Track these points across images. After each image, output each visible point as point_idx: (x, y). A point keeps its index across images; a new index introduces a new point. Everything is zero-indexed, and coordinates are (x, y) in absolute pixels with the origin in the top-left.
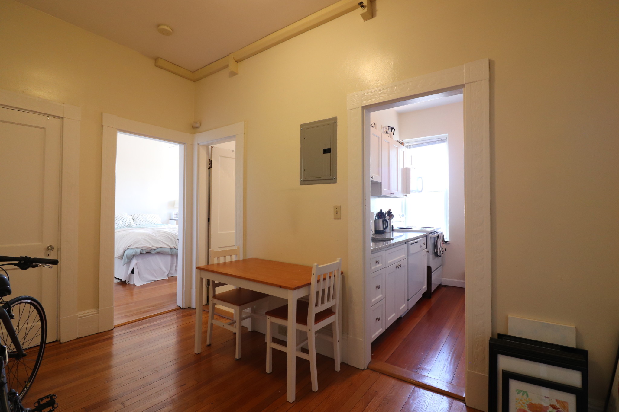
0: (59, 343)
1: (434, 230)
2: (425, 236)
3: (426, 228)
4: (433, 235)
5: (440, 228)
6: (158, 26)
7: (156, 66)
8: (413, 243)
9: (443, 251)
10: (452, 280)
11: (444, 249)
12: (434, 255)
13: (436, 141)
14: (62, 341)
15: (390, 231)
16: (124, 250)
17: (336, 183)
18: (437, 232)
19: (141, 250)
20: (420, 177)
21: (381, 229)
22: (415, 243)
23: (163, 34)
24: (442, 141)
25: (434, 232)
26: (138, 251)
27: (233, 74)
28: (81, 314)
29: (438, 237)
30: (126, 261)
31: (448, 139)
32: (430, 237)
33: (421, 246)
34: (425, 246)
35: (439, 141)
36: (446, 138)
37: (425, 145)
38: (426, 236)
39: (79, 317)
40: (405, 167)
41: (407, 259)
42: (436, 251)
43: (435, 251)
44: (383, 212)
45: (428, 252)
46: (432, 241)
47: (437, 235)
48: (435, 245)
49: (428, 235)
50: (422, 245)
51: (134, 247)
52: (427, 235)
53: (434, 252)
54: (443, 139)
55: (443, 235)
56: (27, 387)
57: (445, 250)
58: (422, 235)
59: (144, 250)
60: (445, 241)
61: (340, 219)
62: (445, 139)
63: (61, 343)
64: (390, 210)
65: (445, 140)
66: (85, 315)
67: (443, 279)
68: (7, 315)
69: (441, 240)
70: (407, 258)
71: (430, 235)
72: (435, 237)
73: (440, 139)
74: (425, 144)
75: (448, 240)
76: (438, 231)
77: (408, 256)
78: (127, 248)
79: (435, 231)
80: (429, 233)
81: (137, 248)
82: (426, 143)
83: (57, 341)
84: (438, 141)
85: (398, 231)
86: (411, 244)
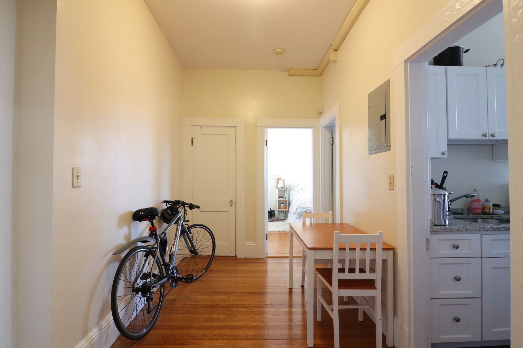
0: (236, 257)
6: (274, 50)
7: (290, 75)
14: (237, 257)
16: (296, 208)
17: (390, 150)
19: (306, 209)
23: (279, 55)
26: (304, 210)
27: (335, 62)
28: (248, 243)
30: (298, 216)
39: (246, 245)
51: (302, 207)
56: (203, 272)
59: (309, 210)
61: (393, 189)
63: (237, 258)
66: (249, 244)
68: (187, 231)
78: (298, 208)
81: (303, 208)
83: (235, 256)
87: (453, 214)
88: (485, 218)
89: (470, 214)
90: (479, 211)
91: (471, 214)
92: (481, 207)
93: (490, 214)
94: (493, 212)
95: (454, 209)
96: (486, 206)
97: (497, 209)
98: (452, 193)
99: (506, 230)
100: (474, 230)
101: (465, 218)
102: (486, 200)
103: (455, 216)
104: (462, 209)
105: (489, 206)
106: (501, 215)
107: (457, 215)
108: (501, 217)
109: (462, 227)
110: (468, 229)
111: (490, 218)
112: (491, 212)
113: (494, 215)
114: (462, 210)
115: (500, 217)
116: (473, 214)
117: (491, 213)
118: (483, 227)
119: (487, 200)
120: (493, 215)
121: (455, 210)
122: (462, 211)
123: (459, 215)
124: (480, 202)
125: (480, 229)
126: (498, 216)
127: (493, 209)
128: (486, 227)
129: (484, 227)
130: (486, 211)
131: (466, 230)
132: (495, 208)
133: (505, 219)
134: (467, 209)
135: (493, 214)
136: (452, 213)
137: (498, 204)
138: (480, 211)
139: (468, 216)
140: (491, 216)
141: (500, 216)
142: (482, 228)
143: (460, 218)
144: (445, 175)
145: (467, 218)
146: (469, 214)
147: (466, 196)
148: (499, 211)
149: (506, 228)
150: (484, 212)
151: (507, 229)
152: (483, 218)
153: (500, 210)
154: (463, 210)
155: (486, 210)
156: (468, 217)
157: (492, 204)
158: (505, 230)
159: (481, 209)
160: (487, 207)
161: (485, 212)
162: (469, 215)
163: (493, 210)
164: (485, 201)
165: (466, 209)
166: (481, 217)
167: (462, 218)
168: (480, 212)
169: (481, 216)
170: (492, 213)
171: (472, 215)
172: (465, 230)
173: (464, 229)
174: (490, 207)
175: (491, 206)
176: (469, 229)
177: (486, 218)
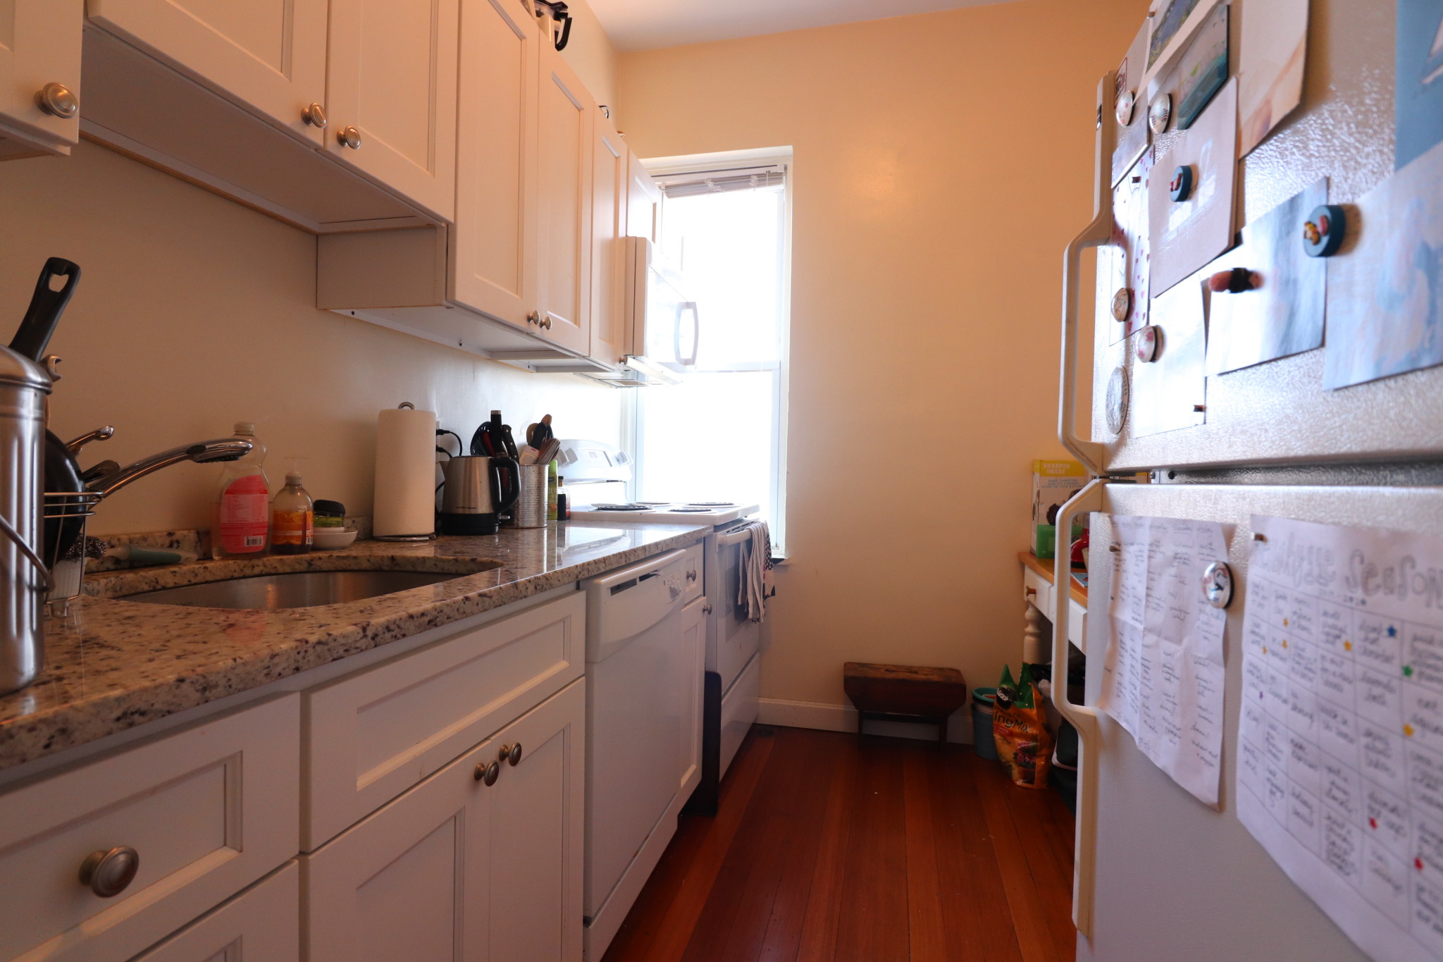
1: (735, 514)
2: (698, 541)
3: (704, 508)
4: (730, 536)
5: (755, 509)
8: (630, 584)
9: (768, 596)
10: (793, 703)
11: (768, 592)
12: (732, 615)
13: (749, 177)
15: (540, 519)
18: (748, 524)
20: (689, 305)
21: (482, 505)
22: (643, 578)
24: (767, 175)
25: (734, 523)
29: (749, 542)
31: (790, 170)
32: (720, 546)
33: (674, 593)
34: (696, 585)
35: (759, 175)
36: (786, 168)
37: (711, 191)
38: (701, 540)
40: (622, 234)
41: (584, 678)
42: (740, 603)
43: (737, 601)
44: (504, 422)
45: (710, 612)
46: (728, 561)
47: (748, 537)
48: (738, 580)
49: (710, 536)
50: (679, 582)
52: (705, 533)
53: (731, 602)
54: (773, 170)
55: (768, 536)
57: (773, 593)
58: (684, 536)
60: (773, 556)
62: (780, 169)
64: (548, 419)
65: (781, 174)
67: (762, 701)
69: (758, 557)
70: (588, 674)
71: (720, 535)
72: (738, 544)
73: (763, 171)
74: (711, 185)
75: (784, 551)
76: (750, 518)
77: (588, 662)
79: (739, 517)
80: (717, 528)
82: (715, 181)
84: (755, 178)
85: (588, 519)
86: (616, 589)
87: (112, 567)
88: (281, 570)
89: (211, 559)
90: (254, 541)
91: (216, 558)
92: (265, 517)
93: (303, 549)
94: (314, 538)
95: (125, 539)
96: (289, 513)
97: (330, 525)
98: (108, 435)
99: (425, 630)
100: (261, 677)
101: (186, 582)
102: (286, 485)
103: (129, 576)
104: (170, 534)
105: (301, 512)
106: (343, 548)
107: (142, 573)
108: (348, 556)
109: (172, 678)
110: (216, 686)
111: (304, 567)
112: (309, 542)
113: (321, 554)
114: (167, 542)
115: (344, 558)
116: (226, 556)
117: (307, 543)
118: (319, 643)
119: (292, 485)
120: (316, 555)
121: (131, 541)
122: (171, 546)
123: (151, 573)
124: (265, 492)
125: (299, 657)
126: (335, 554)
127: (316, 524)
128: (334, 633)
129: (324, 638)
130: (286, 537)
131: (204, 689)
132: (323, 519)
133: (365, 565)
134: (198, 533)
135: (315, 548)
136: (109, 565)
137: (336, 503)
138: (262, 537)
139: (201, 570)
140: (307, 556)
141: (343, 554)
142: (311, 651)
143: (156, 592)
144: (57, 283)
145: (196, 584)
146: (207, 557)
147: (196, 452)
148: (341, 534)
149: (426, 619)
150: (280, 543)
151: (430, 622)
152: (273, 571)
153: (342, 529)
154: (174, 538)
155: (289, 534)
156: (199, 579)
157: (314, 501)
158: (421, 629)
159: (266, 530)
160: (291, 515)
161: (285, 541)
162: (209, 564)
163: (314, 532)
164: (283, 490)
165: (192, 535)
166: (266, 570)
167: (171, 585)
168: (262, 544)
169: (265, 566)
170: (311, 543)
171: (222, 563)
172: (198, 695)
173: (184, 686)
174: (305, 516)
175: (308, 513)
176: (223, 682)
177: (288, 570)
